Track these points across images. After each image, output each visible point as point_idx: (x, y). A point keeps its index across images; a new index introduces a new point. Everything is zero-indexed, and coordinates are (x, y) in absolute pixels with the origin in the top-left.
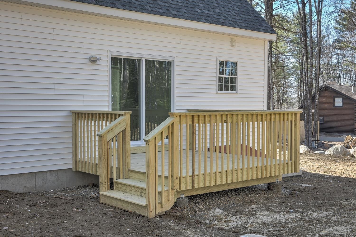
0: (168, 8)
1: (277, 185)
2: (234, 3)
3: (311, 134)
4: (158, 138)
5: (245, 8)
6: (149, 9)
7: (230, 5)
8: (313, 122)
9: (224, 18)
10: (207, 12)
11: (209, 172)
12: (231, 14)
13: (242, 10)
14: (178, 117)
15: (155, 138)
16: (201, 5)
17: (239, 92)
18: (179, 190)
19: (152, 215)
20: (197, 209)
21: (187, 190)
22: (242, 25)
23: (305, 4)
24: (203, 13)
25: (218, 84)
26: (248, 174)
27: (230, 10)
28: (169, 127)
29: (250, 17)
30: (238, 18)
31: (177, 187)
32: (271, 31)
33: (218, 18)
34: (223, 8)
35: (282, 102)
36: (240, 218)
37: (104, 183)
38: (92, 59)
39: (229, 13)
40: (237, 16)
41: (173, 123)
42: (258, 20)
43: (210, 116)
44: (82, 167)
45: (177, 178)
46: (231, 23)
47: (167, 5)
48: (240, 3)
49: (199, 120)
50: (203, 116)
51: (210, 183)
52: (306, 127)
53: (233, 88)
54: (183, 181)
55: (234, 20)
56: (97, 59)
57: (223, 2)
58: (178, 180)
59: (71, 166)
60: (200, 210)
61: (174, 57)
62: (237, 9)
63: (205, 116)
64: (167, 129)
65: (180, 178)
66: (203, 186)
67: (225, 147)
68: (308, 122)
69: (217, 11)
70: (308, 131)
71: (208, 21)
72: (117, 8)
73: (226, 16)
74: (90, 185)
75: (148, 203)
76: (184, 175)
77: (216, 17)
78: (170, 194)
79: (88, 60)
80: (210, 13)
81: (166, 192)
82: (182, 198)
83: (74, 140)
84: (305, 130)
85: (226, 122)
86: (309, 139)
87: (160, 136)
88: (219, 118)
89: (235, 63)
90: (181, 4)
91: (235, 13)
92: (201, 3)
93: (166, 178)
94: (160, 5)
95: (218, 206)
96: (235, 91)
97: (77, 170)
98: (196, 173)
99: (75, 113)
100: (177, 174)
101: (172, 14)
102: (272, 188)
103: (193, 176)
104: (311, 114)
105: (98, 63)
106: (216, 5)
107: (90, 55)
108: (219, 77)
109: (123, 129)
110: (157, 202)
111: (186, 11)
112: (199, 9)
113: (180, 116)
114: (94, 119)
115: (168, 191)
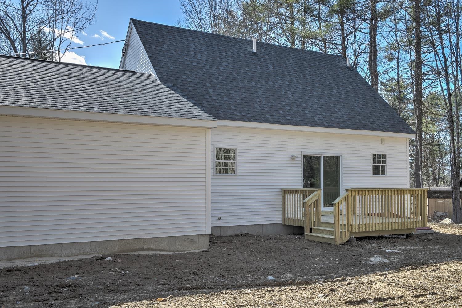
0: (338, 122)
1: (412, 235)
2: (383, 113)
3: (459, 210)
4: (340, 202)
5: (391, 116)
6: (327, 124)
7: (380, 115)
8: (461, 200)
9: (376, 125)
10: (364, 122)
11: (369, 223)
12: (381, 121)
13: (390, 117)
14: (351, 191)
15: (339, 203)
16: (360, 117)
17: (388, 175)
18: (351, 232)
19: (337, 243)
20: (361, 244)
21: (355, 232)
22: (389, 129)
23: (451, 94)
24: (362, 123)
25: (372, 170)
26: (392, 226)
27: (380, 119)
28: (346, 197)
29: (395, 123)
30: (386, 124)
31: (350, 229)
32: (411, 131)
33: (372, 126)
34: (376, 117)
35: (438, 180)
36: (387, 247)
37: (307, 228)
38: (293, 158)
39: (380, 121)
40: (386, 123)
41: (348, 195)
42: (401, 124)
43: (369, 191)
44: (288, 222)
45: (350, 225)
46: (381, 128)
47: (337, 120)
48: (388, 112)
49: (362, 193)
50: (364, 191)
51: (369, 229)
52: (454, 204)
53: (383, 173)
54: (354, 227)
55: (384, 126)
56: (296, 157)
57: (375, 113)
58: (351, 226)
59: (281, 222)
60: (363, 244)
61: (342, 153)
62: (386, 117)
63: (366, 191)
64: (345, 198)
65: (352, 225)
66: (365, 231)
67: (378, 214)
68: (456, 200)
69: (371, 120)
70: (456, 207)
71: (365, 129)
72: (308, 126)
73: (378, 123)
74: (292, 233)
75: (335, 237)
76: (354, 223)
77: (371, 125)
78: (347, 233)
79: (290, 158)
80: (366, 122)
81: (344, 232)
82: (352, 238)
83: (283, 206)
84: (453, 207)
85: (378, 194)
86: (457, 214)
87: (341, 202)
88: (374, 193)
89: (385, 155)
90: (346, 118)
91: (384, 120)
92: (359, 116)
93: (345, 225)
94: (333, 121)
95: (374, 243)
96: (385, 174)
97: (285, 224)
98: (361, 223)
99: (284, 190)
100: (350, 223)
101: (341, 126)
102: (409, 237)
103: (359, 225)
104: (459, 192)
105: (296, 159)
106: (370, 116)
107: (291, 155)
108: (373, 165)
109: (317, 198)
110: (340, 237)
111: (350, 123)
112: (359, 120)
113: (352, 191)
114: (297, 193)
115: (345, 232)
